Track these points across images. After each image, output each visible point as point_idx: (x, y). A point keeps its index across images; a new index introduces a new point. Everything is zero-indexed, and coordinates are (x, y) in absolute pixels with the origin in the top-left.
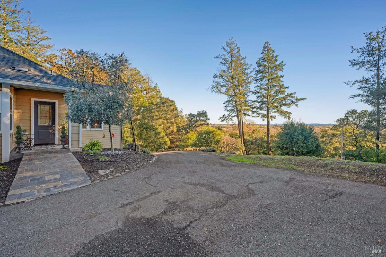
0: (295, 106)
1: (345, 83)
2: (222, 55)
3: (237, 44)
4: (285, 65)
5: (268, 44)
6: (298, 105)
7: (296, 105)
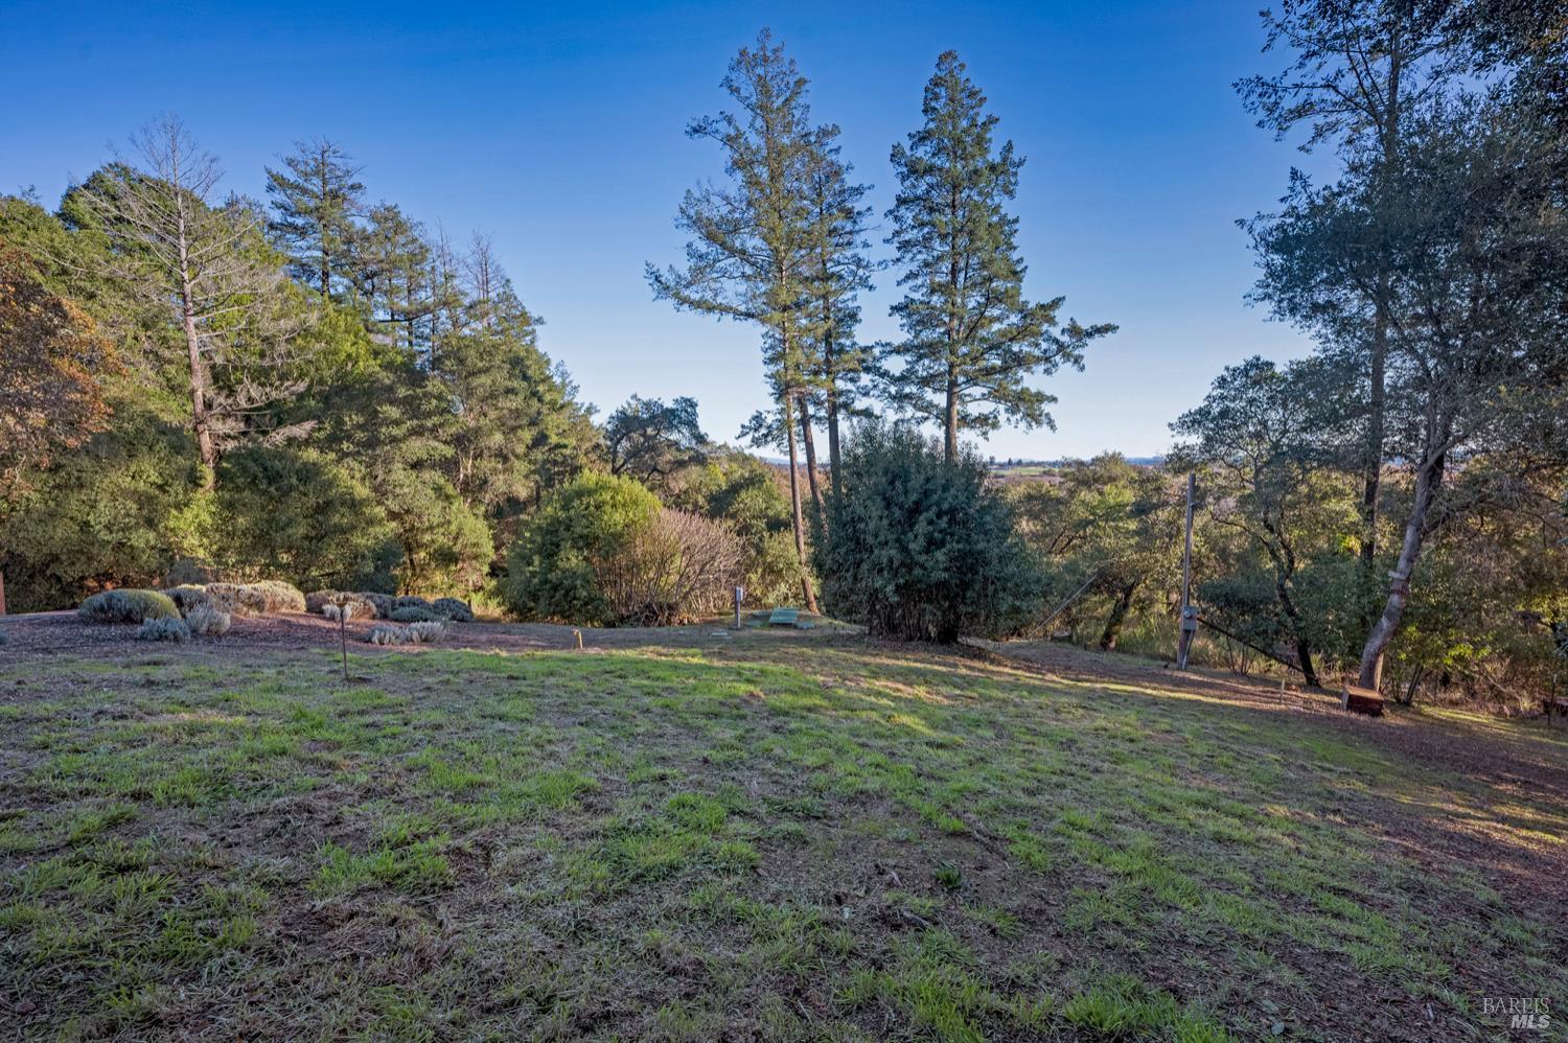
0: (1070, 364)
1: (1241, 222)
2: (718, 117)
3: (792, 62)
4: (1021, 163)
5: (956, 64)
6: (1084, 361)
7: (1077, 360)
